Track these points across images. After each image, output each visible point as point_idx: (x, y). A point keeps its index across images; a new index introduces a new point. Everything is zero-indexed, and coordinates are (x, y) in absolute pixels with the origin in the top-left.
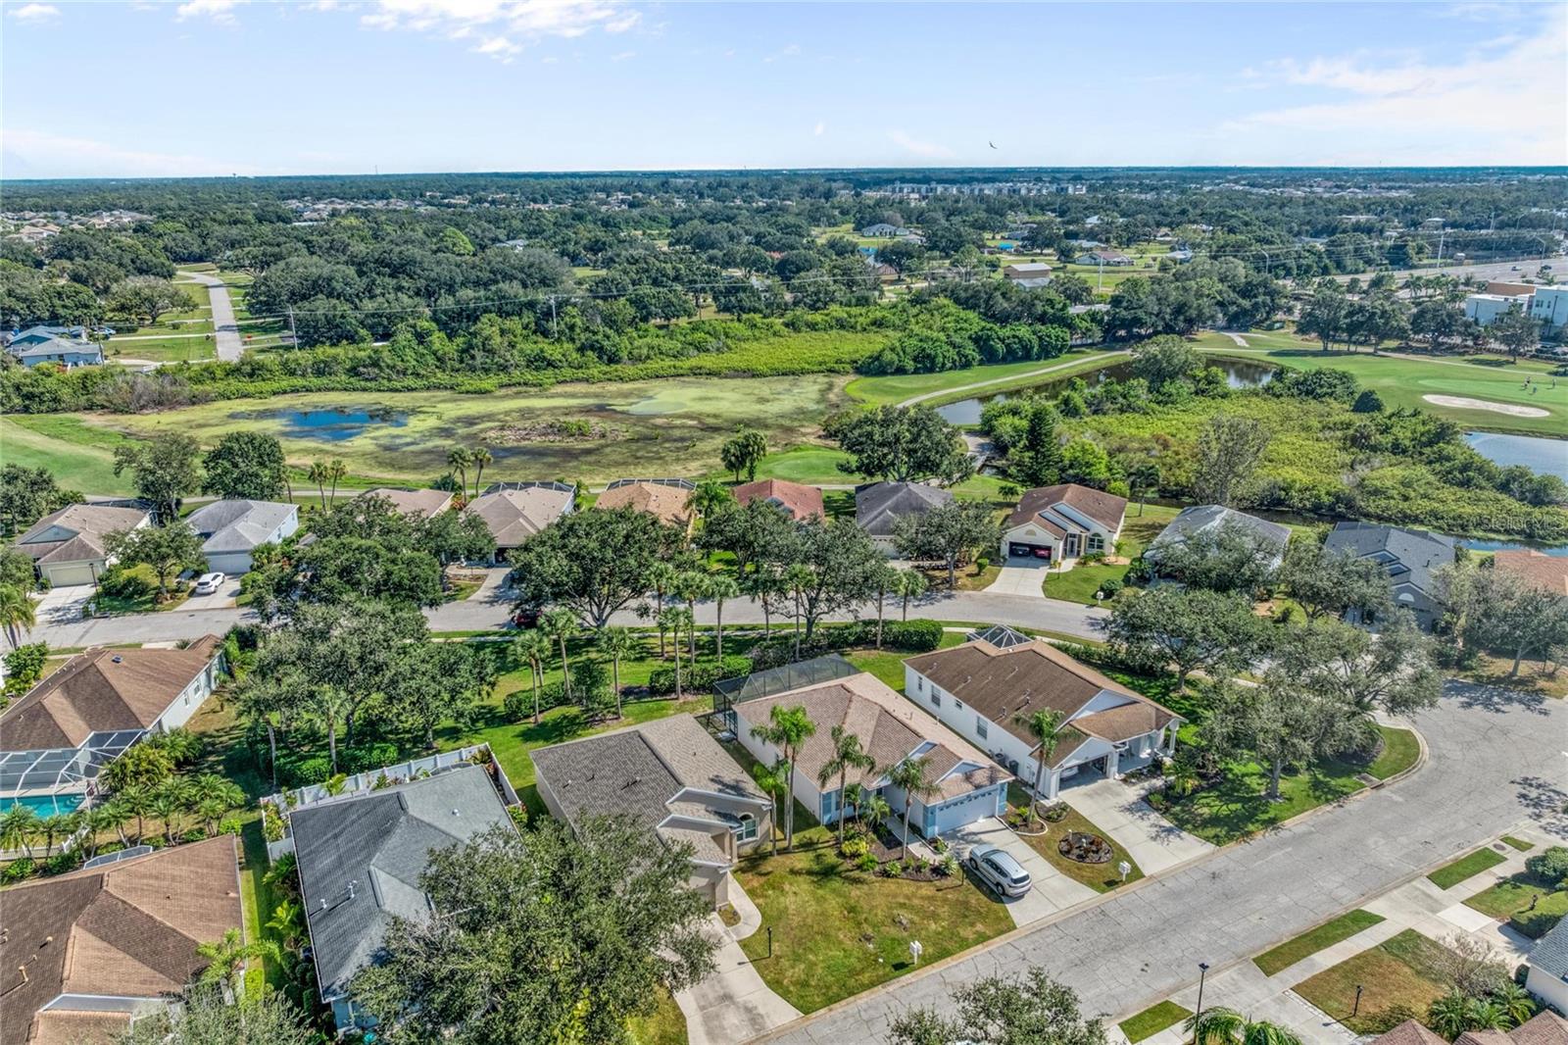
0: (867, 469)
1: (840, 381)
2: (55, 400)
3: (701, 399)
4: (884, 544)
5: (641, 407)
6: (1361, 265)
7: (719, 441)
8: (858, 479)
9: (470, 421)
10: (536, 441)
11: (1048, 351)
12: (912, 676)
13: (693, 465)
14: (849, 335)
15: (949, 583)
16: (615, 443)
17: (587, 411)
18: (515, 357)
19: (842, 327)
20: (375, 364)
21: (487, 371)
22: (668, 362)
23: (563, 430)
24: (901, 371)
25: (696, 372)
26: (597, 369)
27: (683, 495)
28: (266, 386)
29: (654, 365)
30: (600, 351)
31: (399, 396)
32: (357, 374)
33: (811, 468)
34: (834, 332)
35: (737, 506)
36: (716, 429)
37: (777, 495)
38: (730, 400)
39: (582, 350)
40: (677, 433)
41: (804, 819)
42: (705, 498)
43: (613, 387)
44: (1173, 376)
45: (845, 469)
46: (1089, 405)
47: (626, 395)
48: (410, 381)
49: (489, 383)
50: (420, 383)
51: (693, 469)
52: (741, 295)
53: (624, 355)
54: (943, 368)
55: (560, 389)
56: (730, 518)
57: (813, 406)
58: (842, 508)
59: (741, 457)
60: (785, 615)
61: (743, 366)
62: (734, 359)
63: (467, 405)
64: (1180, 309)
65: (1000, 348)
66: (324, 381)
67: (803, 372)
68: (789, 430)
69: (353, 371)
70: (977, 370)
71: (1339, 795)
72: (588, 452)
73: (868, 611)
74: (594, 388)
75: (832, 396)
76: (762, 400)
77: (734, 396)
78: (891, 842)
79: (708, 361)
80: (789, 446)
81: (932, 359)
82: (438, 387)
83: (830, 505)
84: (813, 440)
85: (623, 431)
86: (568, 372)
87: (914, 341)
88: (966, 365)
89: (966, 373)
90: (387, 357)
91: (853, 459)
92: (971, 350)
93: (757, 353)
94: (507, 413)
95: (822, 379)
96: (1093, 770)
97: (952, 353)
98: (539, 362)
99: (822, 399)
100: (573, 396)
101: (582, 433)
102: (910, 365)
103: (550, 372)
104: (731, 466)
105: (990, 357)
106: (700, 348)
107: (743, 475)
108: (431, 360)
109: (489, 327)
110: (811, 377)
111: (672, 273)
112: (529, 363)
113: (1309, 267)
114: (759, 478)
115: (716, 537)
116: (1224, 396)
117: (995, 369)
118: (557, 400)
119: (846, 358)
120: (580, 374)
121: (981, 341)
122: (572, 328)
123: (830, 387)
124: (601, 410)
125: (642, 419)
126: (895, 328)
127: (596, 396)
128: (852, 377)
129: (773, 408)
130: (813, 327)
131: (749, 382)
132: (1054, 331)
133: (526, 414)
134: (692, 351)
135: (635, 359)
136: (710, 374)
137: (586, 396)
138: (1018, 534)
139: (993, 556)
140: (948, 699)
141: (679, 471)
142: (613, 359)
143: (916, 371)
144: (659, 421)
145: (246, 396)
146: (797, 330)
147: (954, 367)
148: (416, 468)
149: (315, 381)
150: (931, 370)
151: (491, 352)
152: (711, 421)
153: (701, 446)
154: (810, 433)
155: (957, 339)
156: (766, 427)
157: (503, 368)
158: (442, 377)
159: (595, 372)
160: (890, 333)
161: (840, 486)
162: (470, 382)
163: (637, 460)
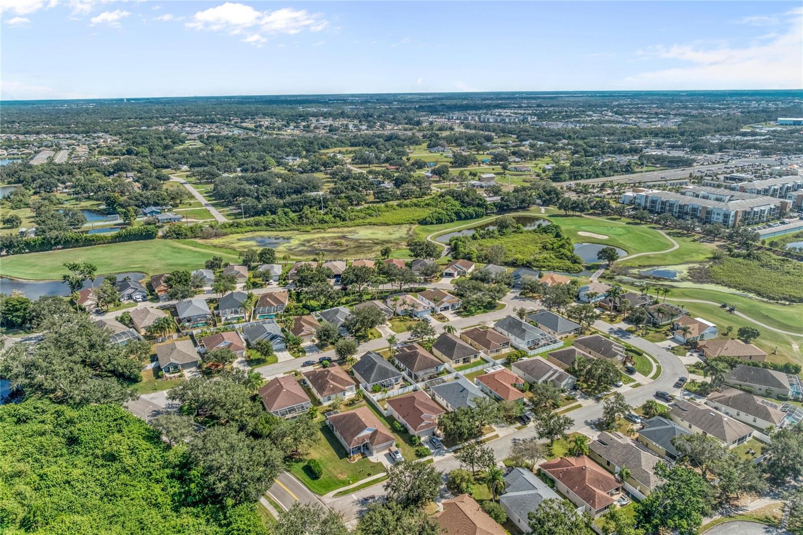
0: (416, 256)
1: (414, 227)
2: (186, 235)
3: (373, 233)
4: (417, 273)
5: (355, 236)
6: (612, 173)
7: (379, 247)
8: (414, 258)
9: (309, 241)
10: (329, 248)
11: (478, 216)
12: (419, 295)
13: (373, 254)
14: (418, 209)
15: (431, 281)
16: (351, 248)
17: (340, 238)
18: (315, 220)
19: (416, 206)
20: (274, 222)
21: (307, 224)
22: (361, 221)
23: (336, 244)
24: (432, 223)
25: (370, 224)
26: (340, 223)
27: (373, 262)
28: (243, 230)
29: (357, 222)
30: (340, 217)
31: (283, 233)
32: (269, 226)
33: (403, 255)
34: (413, 208)
35: (386, 265)
36: (377, 244)
37: (394, 263)
38: (381, 233)
39: (334, 217)
40: (367, 245)
41: (398, 315)
42: (378, 263)
43: (346, 229)
44: (507, 227)
45: (410, 256)
46: (480, 236)
47: (350, 232)
48: (285, 228)
49: (309, 228)
50: (288, 229)
51: (373, 255)
52: (383, 194)
53: (347, 218)
54: (445, 222)
55: (330, 230)
56: (384, 268)
57: (405, 236)
58: (409, 265)
59: (386, 252)
60: (395, 286)
61: (384, 222)
62: (380, 219)
63: (305, 236)
64: (523, 201)
65: (463, 216)
66: (259, 228)
67: (402, 224)
68: (398, 244)
69: (267, 225)
70: (456, 222)
71: (486, 312)
72: (344, 251)
73: (412, 286)
74: (340, 230)
75: (410, 233)
76: (390, 234)
77: (382, 233)
78: (411, 317)
79: (373, 220)
80: (398, 249)
81: (441, 220)
82: (293, 230)
83: (407, 264)
84: (404, 247)
85: (352, 244)
86: (331, 224)
87: (436, 214)
88: (452, 221)
89: (452, 224)
90: (277, 221)
91: (413, 254)
92: (454, 217)
93: (388, 216)
94: (318, 238)
95: (408, 226)
96: (446, 308)
97: (448, 218)
98: (322, 221)
99: (408, 234)
100: (335, 233)
101: (341, 245)
102: (435, 222)
103: (326, 224)
104: (383, 255)
105: (460, 218)
106: (370, 215)
107: (386, 257)
108: (290, 221)
109: (306, 210)
110: (405, 225)
111: (358, 184)
112: (319, 222)
113: (591, 175)
114: (390, 258)
115: (382, 272)
116: (521, 233)
117: (462, 222)
118: (331, 234)
119: (416, 218)
120: (335, 225)
121: (457, 214)
122: (331, 210)
123: (410, 229)
124: (344, 237)
125: (356, 240)
126: (433, 206)
127: (342, 232)
128: (417, 225)
129: (393, 237)
130: (406, 206)
131: (386, 227)
132: (481, 210)
133: (323, 239)
134: (368, 216)
135: (351, 220)
136: (374, 224)
137: (338, 232)
138: (447, 271)
139: (442, 276)
140: (424, 299)
141: (369, 256)
142: (344, 220)
143: (437, 223)
144: (362, 241)
145: (238, 233)
146: (401, 207)
147: (448, 222)
148: (301, 255)
149: (256, 228)
150: (441, 223)
151: (308, 218)
152: (376, 241)
153: (374, 249)
154: (404, 244)
155: (449, 213)
156: (392, 243)
157: (312, 223)
158: (294, 227)
159: (339, 224)
160: (431, 208)
161: (409, 260)
162: (302, 228)
163: (358, 253)
